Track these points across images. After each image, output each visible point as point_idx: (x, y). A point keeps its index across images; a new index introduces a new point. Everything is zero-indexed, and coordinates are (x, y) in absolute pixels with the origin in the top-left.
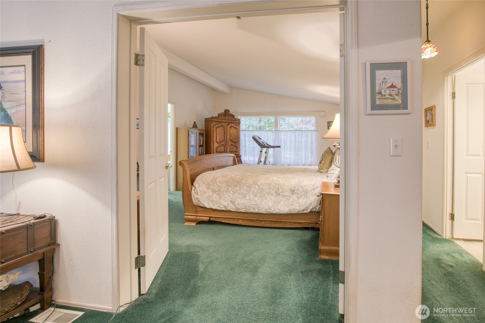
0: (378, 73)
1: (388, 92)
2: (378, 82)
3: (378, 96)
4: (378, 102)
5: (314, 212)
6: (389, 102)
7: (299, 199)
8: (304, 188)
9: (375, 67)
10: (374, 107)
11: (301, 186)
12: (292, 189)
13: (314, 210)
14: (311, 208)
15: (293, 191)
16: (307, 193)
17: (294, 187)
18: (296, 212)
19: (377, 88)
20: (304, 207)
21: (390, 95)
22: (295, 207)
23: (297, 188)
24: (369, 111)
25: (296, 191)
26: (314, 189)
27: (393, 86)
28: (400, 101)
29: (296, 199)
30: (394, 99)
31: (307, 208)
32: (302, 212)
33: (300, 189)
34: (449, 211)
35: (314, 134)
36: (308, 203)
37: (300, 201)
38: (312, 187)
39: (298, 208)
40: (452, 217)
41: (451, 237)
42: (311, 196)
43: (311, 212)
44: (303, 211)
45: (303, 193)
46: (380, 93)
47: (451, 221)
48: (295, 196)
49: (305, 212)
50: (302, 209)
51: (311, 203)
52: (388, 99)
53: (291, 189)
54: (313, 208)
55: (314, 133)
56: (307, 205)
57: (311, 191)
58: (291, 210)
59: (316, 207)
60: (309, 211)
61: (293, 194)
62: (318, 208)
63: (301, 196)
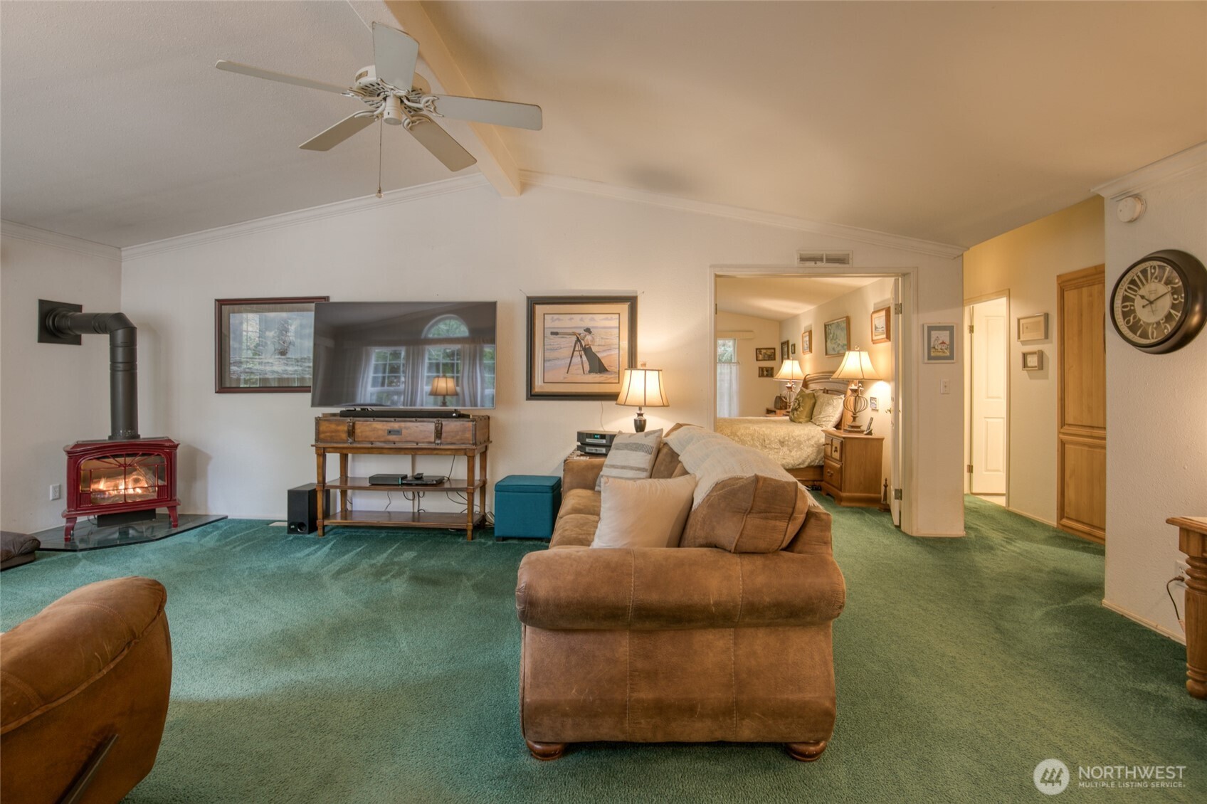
0: (932, 332)
1: (940, 347)
2: (933, 340)
3: (932, 350)
4: (932, 354)
5: (812, 466)
6: (941, 354)
7: (790, 451)
8: (797, 439)
9: (931, 329)
10: (930, 358)
11: (793, 437)
12: (782, 440)
13: (813, 464)
14: (809, 461)
15: (782, 443)
16: (800, 444)
17: (784, 438)
19: (932, 344)
20: (800, 461)
21: (941, 349)
23: (787, 438)
24: (926, 360)
25: (786, 443)
26: (809, 440)
27: (943, 343)
28: (948, 354)
29: (788, 452)
30: (944, 352)
31: (804, 462)
32: (798, 467)
33: (792, 440)
34: (966, 463)
36: (804, 455)
37: (793, 453)
38: (806, 438)
39: (792, 462)
40: (971, 469)
41: (969, 492)
42: (805, 448)
43: (808, 467)
44: (799, 465)
45: (795, 445)
46: (934, 348)
47: (969, 474)
48: (785, 449)
49: (802, 466)
50: (797, 462)
51: (809, 456)
52: (939, 352)
53: (780, 441)
54: (811, 462)
56: (803, 458)
59: (816, 459)
60: (806, 464)
61: (782, 446)
62: (817, 461)
63: (793, 449)
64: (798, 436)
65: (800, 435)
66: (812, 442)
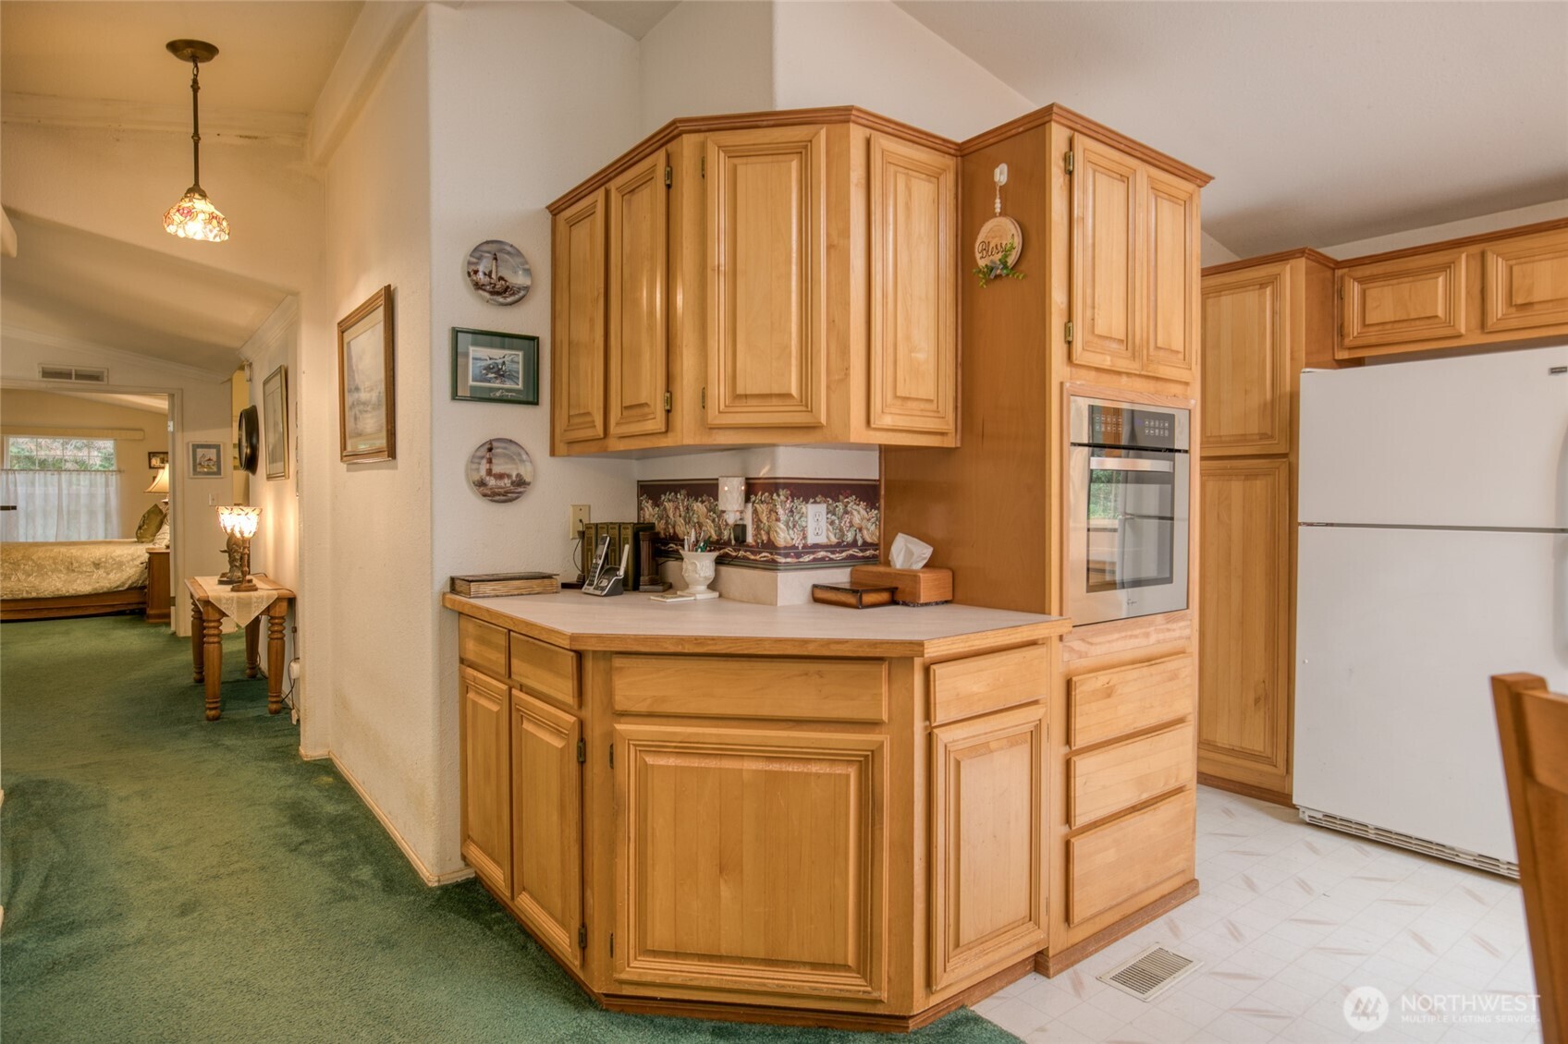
0: (198, 450)
1: (206, 463)
2: (198, 457)
3: (198, 466)
4: (199, 470)
5: (135, 588)
6: (208, 470)
7: (108, 574)
8: (117, 560)
9: (196, 447)
10: (196, 473)
11: (111, 558)
12: (97, 562)
14: (130, 582)
15: (97, 565)
16: (121, 565)
17: (100, 559)
18: (105, 590)
19: (198, 460)
20: (119, 583)
21: (208, 466)
22: (102, 584)
23: (103, 560)
24: (192, 475)
25: (103, 564)
26: (133, 560)
27: (210, 460)
28: (215, 470)
29: (104, 575)
30: (210, 468)
31: (124, 583)
32: (115, 590)
33: (110, 561)
35: (113, 479)
36: (125, 577)
37: (112, 576)
38: (130, 557)
39: (107, 584)
42: (128, 569)
43: (130, 589)
44: (117, 587)
45: (115, 566)
46: (200, 464)
48: (101, 572)
49: (121, 589)
50: (114, 585)
51: (130, 578)
52: (206, 468)
53: (93, 562)
54: (133, 583)
55: (114, 477)
56: (123, 580)
57: (128, 562)
58: (96, 589)
59: (138, 579)
60: (127, 586)
61: (98, 569)
62: (141, 581)
63: (112, 571)
64: (118, 556)
65: (122, 555)
66: (138, 562)
